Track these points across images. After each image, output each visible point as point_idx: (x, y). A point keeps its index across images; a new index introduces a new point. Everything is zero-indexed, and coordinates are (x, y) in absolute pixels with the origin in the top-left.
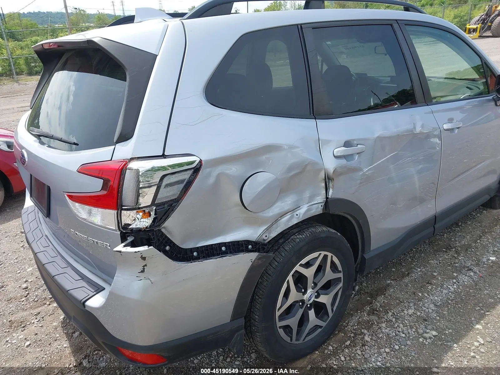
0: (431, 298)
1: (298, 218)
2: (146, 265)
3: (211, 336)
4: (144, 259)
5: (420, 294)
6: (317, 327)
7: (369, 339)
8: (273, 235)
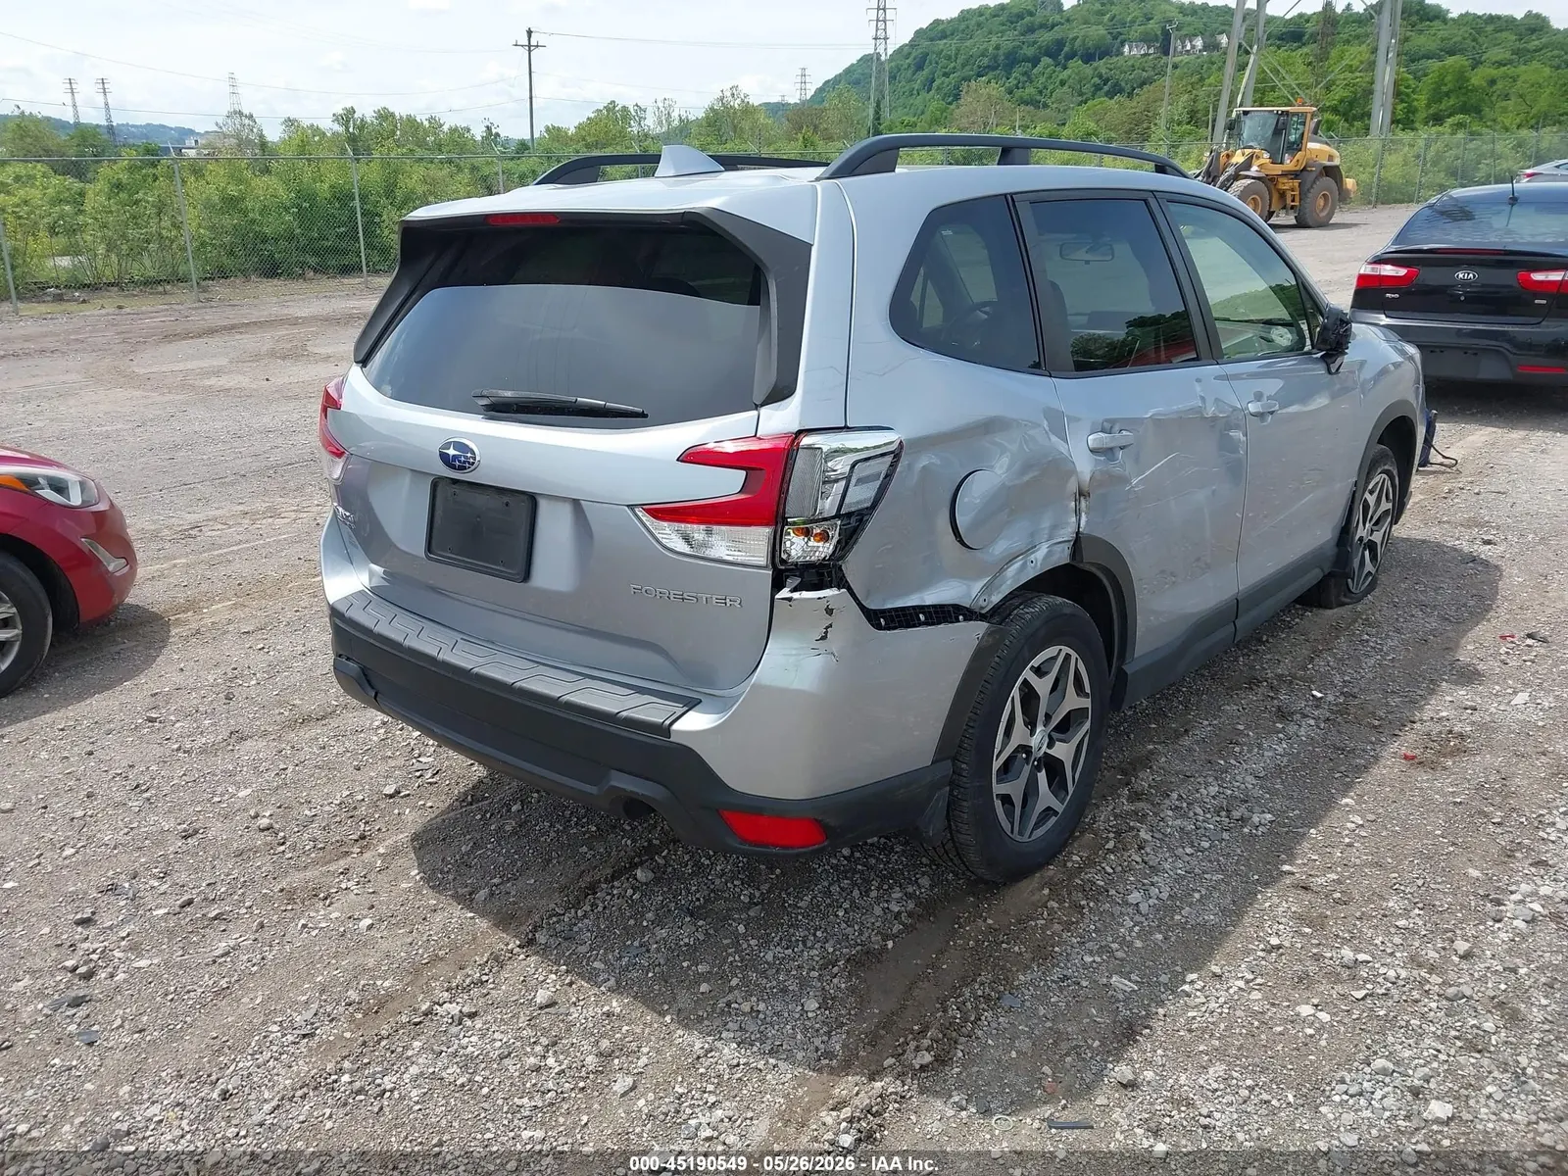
0: (1245, 766)
1: (1034, 568)
2: (831, 626)
3: (902, 791)
4: (829, 611)
5: (1222, 762)
6: (1049, 811)
7: (1148, 837)
8: (996, 599)
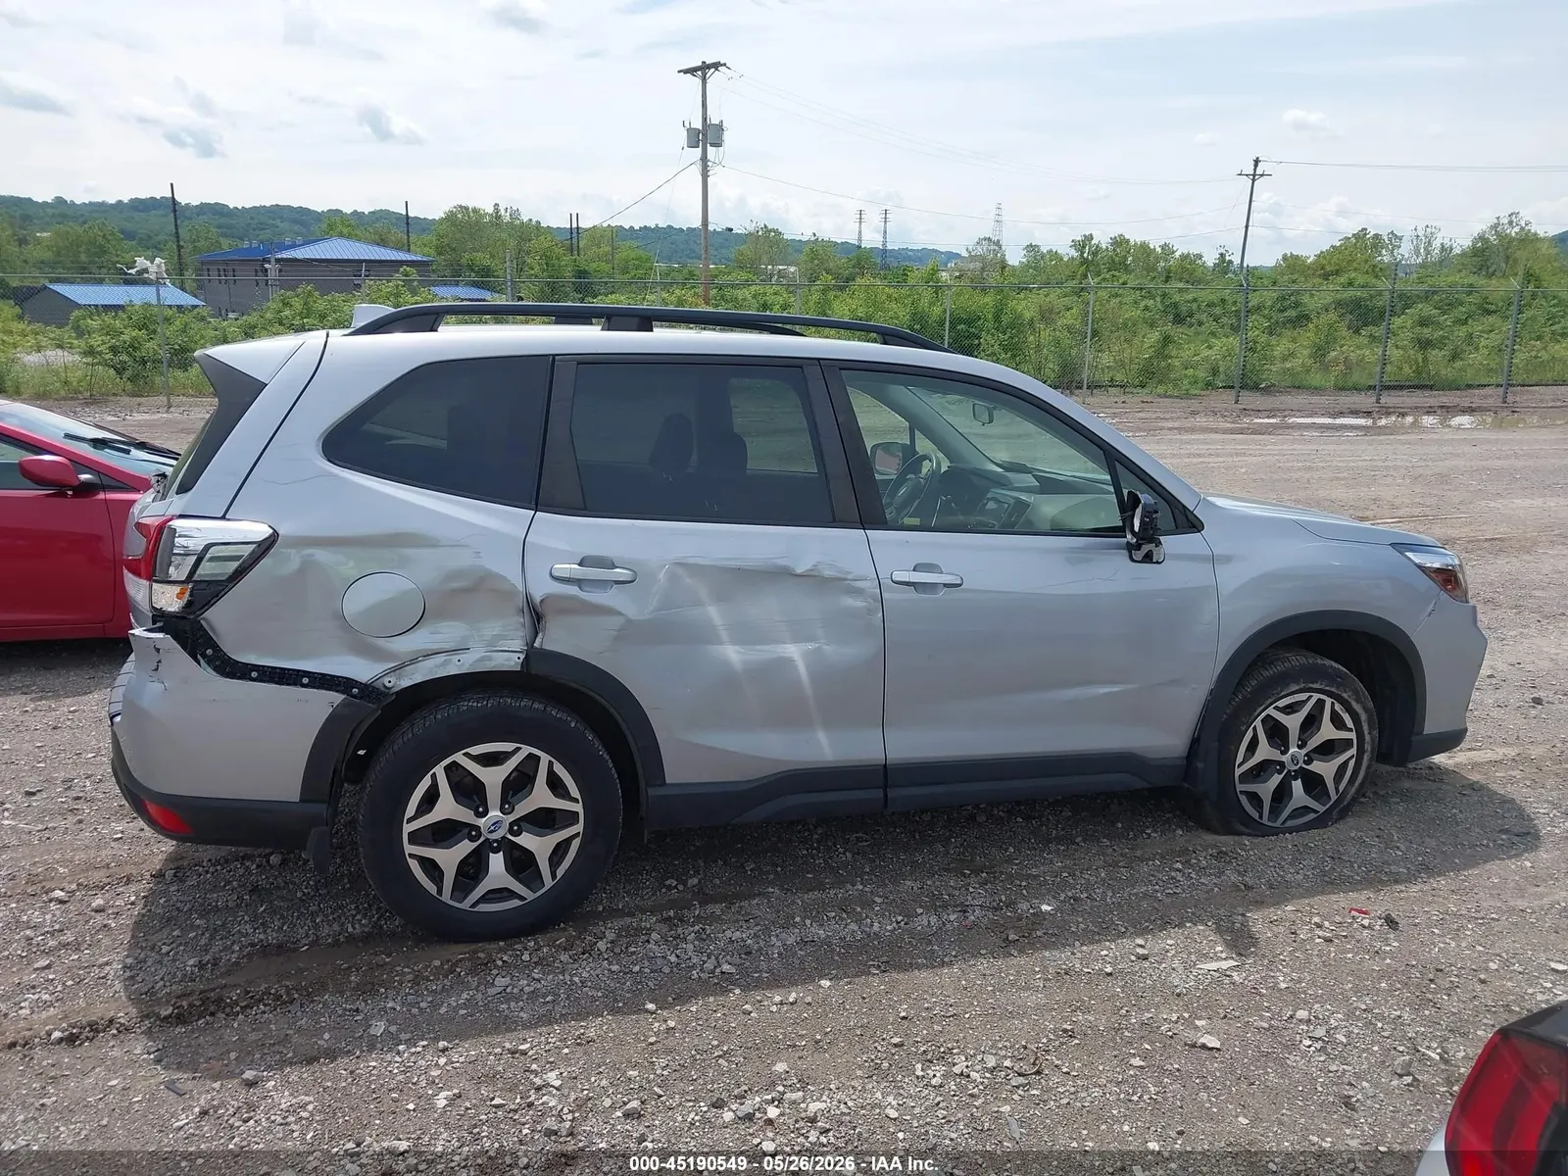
1: (460, 666)
2: (160, 662)
4: (158, 650)
8: (406, 683)
